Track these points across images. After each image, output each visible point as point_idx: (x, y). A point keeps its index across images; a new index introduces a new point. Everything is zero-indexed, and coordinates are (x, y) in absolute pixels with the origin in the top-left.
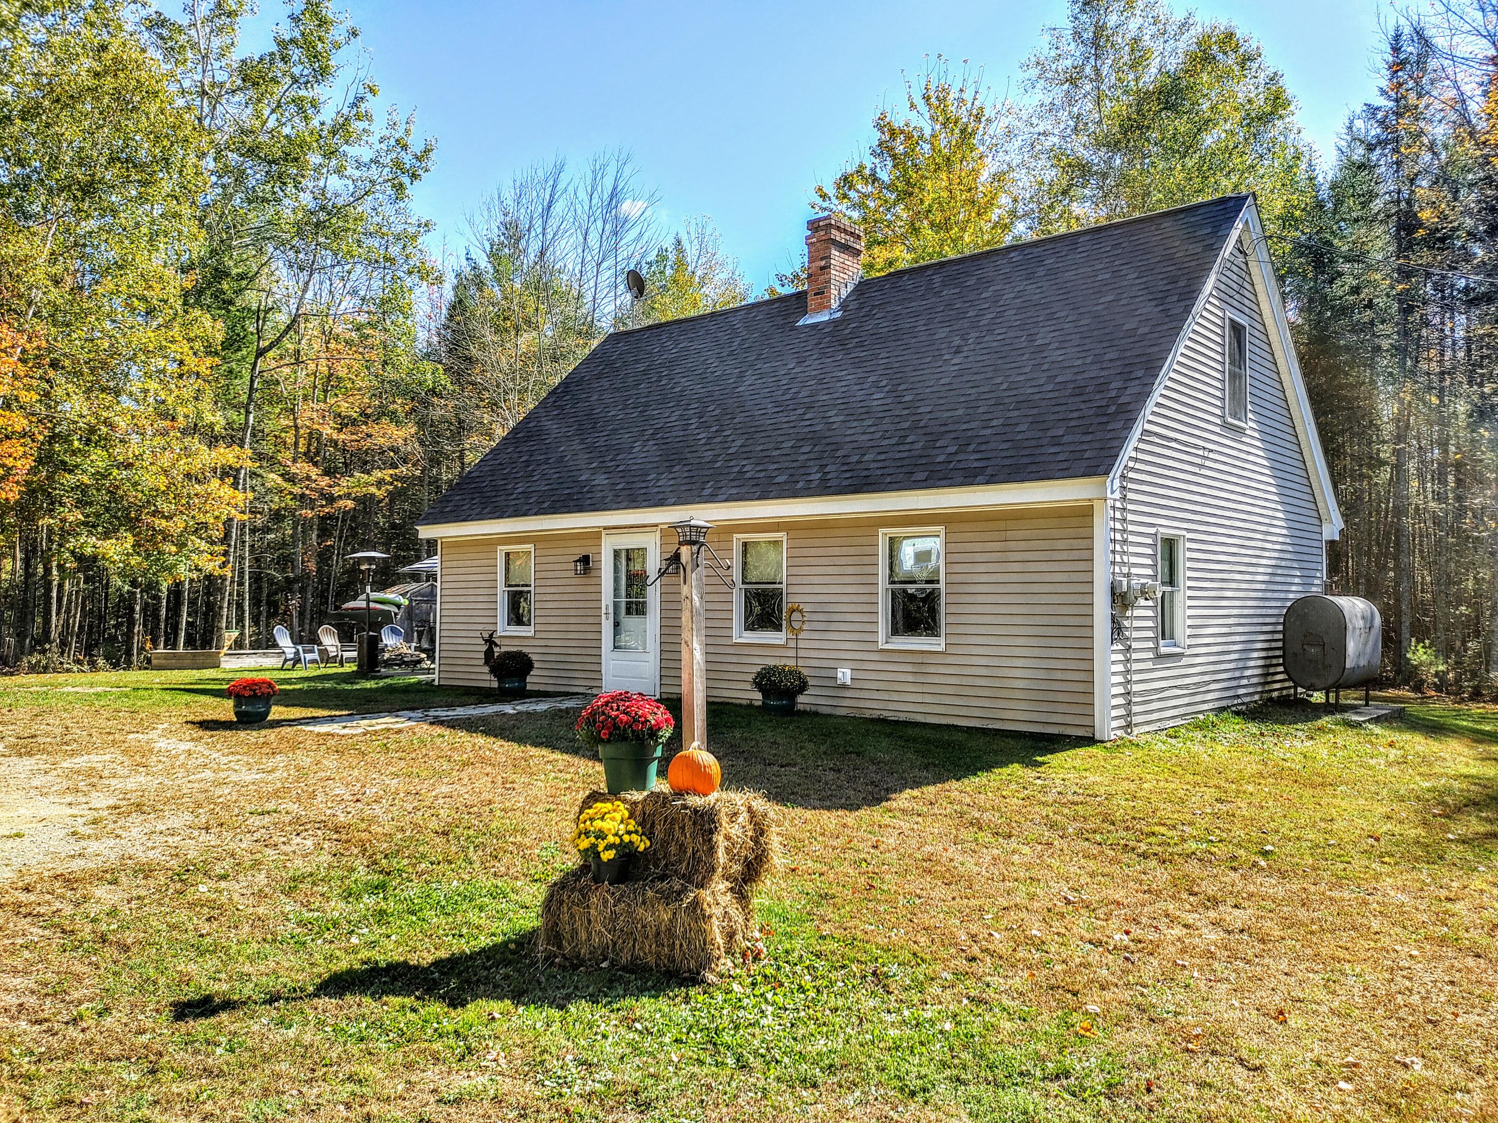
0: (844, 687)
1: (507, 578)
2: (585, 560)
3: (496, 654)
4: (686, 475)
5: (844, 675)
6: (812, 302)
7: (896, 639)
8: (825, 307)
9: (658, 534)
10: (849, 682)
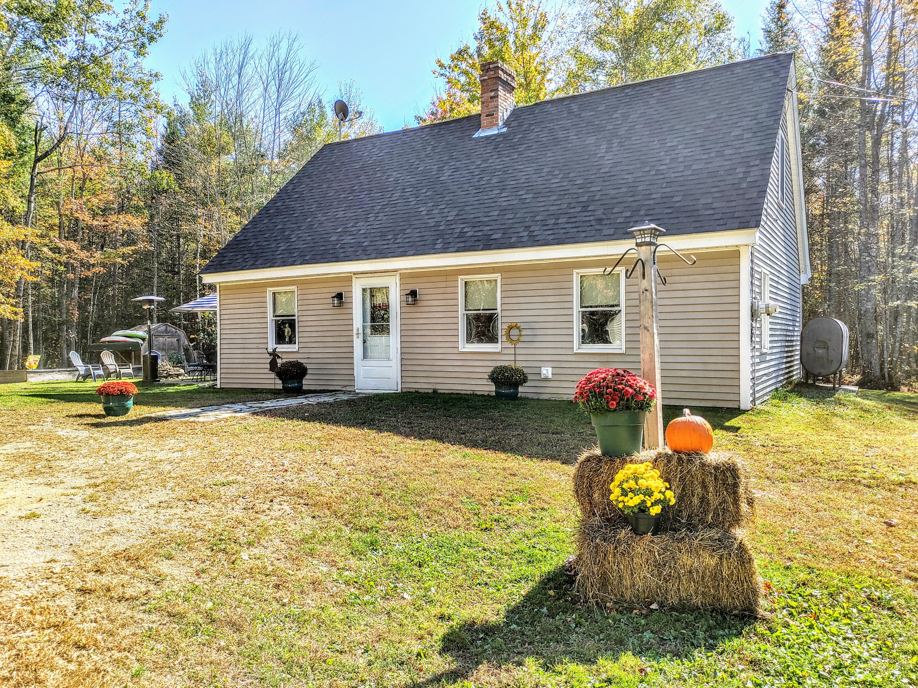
0: (546, 380)
1: (274, 311)
2: (339, 296)
3: (279, 365)
4: (417, 235)
5: (547, 371)
6: (484, 121)
7: (584, 346)
8: (494, 125)
9: (398, 277)
10: (550, 376)
